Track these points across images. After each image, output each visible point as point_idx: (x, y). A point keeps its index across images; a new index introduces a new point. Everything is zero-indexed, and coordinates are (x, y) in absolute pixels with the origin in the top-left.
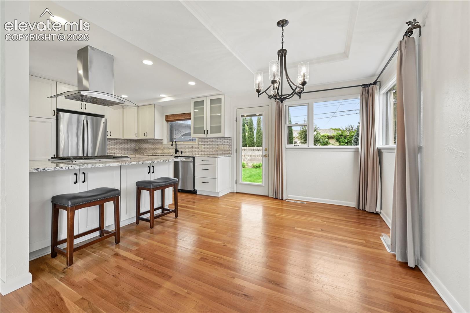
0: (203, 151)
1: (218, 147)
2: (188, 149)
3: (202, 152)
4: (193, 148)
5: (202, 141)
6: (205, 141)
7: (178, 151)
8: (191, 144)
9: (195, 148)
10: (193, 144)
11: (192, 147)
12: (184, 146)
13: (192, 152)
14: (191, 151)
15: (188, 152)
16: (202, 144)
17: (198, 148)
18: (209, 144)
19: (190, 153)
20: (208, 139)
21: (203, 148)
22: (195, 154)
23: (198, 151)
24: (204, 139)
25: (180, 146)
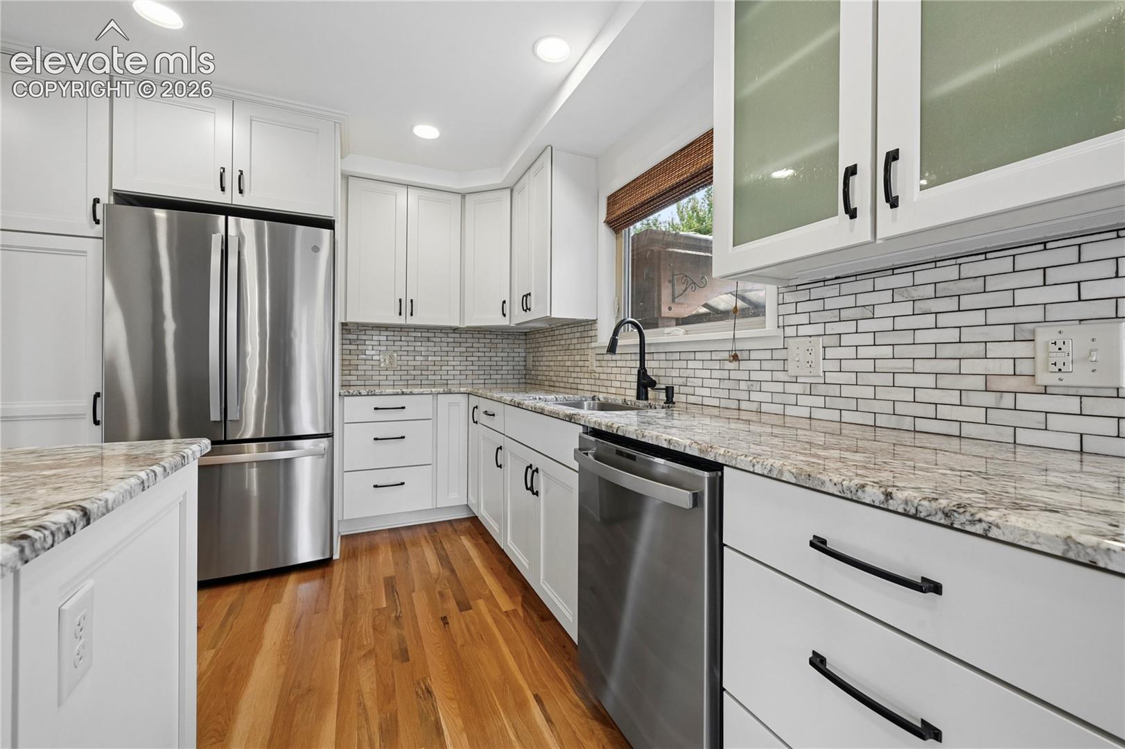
0: (823, 389)
1: (1021, 349)
2: (707, 374)
3: (819, 401)
4: (744, 365)
5: (818, 305)
6: (850, 301)
7: (653, 384)
8: (729, 335)
9: (756, 365)
10: (739, 334)
11: (735, 358)
12: (687, 353)
13: (734, 394)
14: (726, 384)
15: (706, 392)
16: (819, 329)
17: (779, 365)
18: (887, 324)
19: (724, 403)
20: (881, 283)
21: (823, 366)
22: (754, 406)
23: (778, 387)
24: (832, 291)
25: (667, 351)
